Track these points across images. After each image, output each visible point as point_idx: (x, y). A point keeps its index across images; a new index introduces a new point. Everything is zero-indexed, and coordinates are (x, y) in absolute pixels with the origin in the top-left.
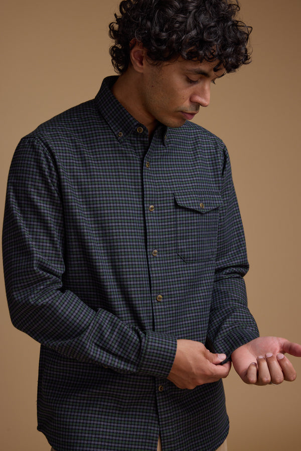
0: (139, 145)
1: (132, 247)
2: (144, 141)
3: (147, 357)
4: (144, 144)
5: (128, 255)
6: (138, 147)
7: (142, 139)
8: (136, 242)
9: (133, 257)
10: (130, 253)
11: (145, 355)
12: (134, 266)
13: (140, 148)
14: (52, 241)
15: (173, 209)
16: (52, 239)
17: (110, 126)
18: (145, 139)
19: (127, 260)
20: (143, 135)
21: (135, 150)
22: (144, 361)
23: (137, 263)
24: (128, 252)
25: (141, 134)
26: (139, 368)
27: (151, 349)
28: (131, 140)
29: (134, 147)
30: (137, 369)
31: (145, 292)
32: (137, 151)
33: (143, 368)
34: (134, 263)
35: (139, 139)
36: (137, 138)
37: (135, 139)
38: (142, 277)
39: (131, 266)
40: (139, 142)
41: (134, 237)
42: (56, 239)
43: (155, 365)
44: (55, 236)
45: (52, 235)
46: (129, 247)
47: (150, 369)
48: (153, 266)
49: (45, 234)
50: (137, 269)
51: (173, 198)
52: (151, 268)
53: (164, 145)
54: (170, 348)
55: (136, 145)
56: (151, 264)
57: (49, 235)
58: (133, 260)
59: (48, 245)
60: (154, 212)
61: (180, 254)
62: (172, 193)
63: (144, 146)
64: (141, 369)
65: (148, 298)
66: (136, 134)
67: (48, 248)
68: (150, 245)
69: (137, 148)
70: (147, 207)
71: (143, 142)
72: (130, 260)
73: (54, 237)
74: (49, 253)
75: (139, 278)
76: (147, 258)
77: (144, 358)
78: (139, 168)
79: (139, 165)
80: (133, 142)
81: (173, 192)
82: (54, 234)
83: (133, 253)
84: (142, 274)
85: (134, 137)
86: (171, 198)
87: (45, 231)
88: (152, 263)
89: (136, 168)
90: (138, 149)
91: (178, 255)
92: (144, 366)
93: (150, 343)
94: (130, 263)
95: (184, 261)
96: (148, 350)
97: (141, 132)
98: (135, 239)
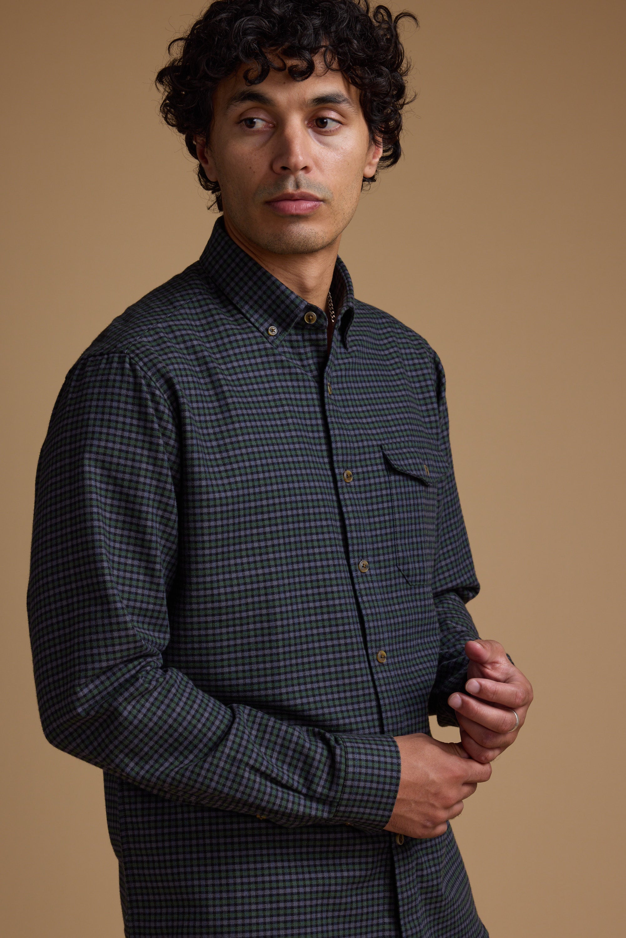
0: (308, 349)
1: (324, 556)
2: (317, 340)
3: (349, 783)
4: (318, 346)
5: (317, 574)
6: (306, 353)
7: (314, 337)
8: (331, 546)
9: (327, 576)
10: (320, 570)
11: (345, 779)
12: (330, 596)
13: (309, 355)
14: (150, 572)
15: (384, 476)
16: (151, 566)
17: (248, 316)
18: (321, 336)
19: (315, 584)
20: (317, 328)
21: (301, 360)
22: (343, 792)
23: (335, 589)
24: (316, 567)
25: (313, 325)
26: (334, 810)
27: (354, 766)
28: (291, 341)
29: (300, 354)
30: (329, 812)
31: (355, 647)
32: (305, 363)
33: (342, 809)
34: (329, 589)
35: (307, 337)
36: (303, 335)
37: (300, 338)
38: (348, 617)
39: (323, 596)
40: (307, 344)
41: (326, 536)
42: (158, 567)
43: (365, 798)
44: (158, 560)
45: (152, 559)
46: (318, 557)
47: (355, 810)
48: (363, 592)
49: (137, 556)
50: (337, 602)
51: (381, 454)
52: (362, 596)
53: (345, 347)
54: (389, 760)
55: (302, 351)
56: (361, 590)
57: (144, 557)
58: (328, 583)
59: (141, 577)
60: (352, 484)
61: (401, 567)
62: (378, 445)
63: (318, 351)
64: (337, 811)
65: (362, 659)
66: (301, 326)
67: (141, 584)
68: (353, 551)
69: (304, 357)
70: (340, 474)
71: (315, 343)
72: (321, 583)
73: (155, 563)
74: (143, 595)
75: (342, 618)
76: (352, 578)
77: (344, 786)
78: (315, 396)
79: (314, 390)
80: (295, 344)
81: (379, 443)
82: (156, 556)
83: (326, 570)
84: (347, 611)
85: (297, 335)
86: (377, 455)
87: (138, 549)
88: (362, 586)
89: (309, 396)
90: (307, 359)
91: (399, 570)
92: (344, 803)
93: (350, 756)
94: (322, 590)
95: (407, 582)
96: (351, 769)
97: (313, 322)
98: (330, 539)
